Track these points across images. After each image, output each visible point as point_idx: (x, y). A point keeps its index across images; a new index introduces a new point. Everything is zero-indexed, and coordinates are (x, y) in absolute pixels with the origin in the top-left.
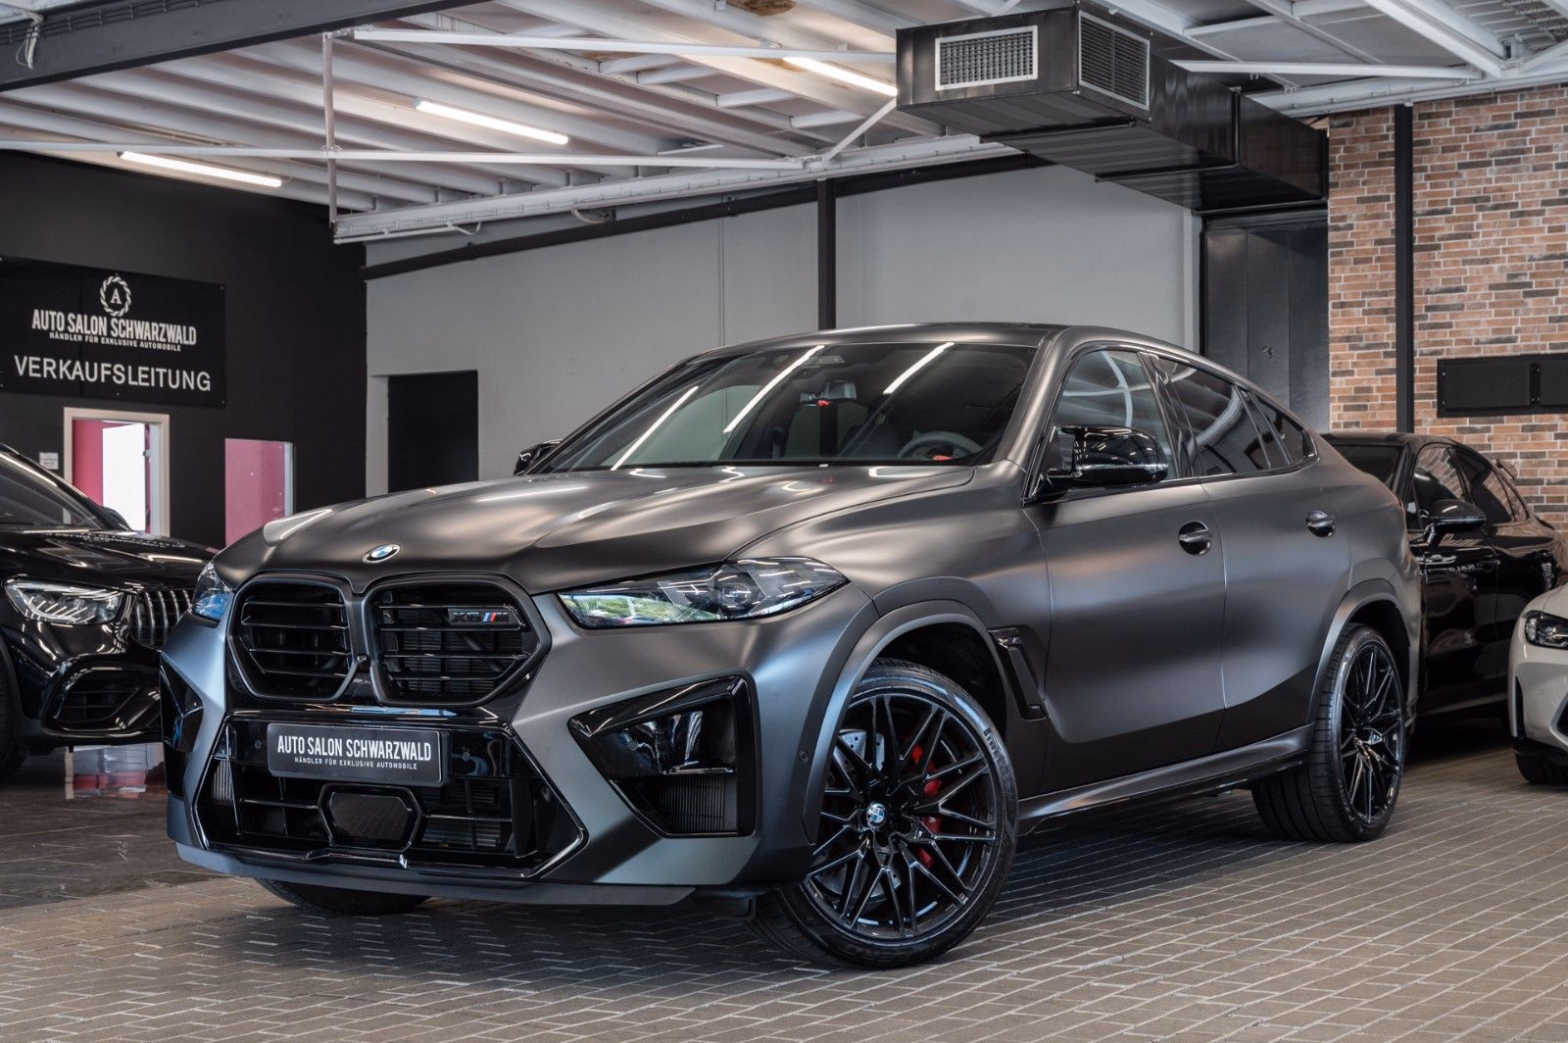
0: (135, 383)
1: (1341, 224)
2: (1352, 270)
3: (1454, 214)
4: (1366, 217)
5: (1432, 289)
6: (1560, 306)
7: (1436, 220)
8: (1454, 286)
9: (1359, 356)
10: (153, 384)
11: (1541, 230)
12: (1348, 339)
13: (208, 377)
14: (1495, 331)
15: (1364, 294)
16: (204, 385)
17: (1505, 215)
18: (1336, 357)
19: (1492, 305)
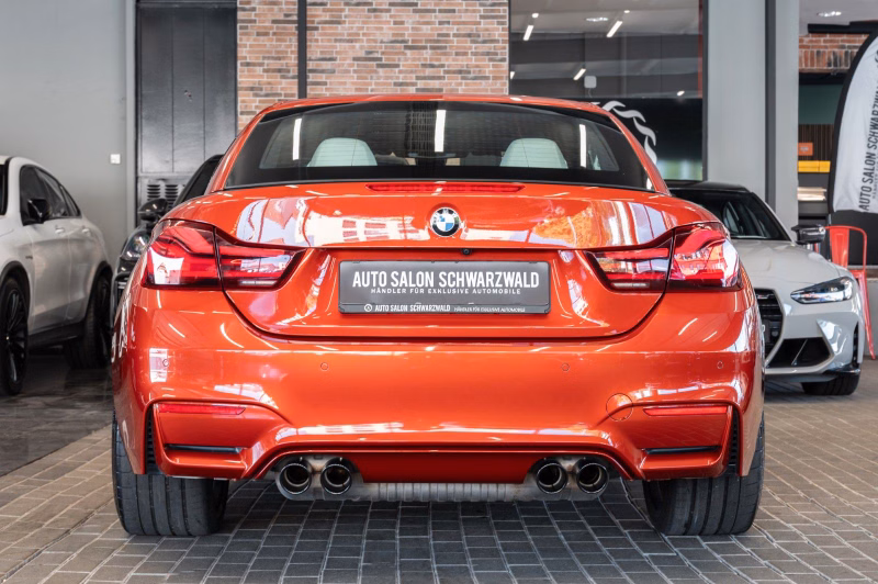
1: (247, 7)
2: (255, 40)
3: (328, 6)
4: (266, 4)
5: (313, 58)
6: (401, 76)
7: (316, 10)
8: (328, 56)
9: (260, 102)
11: (388, 22)
12: (252, 89)
14: (357, 90)
15: (264, 58)
17: (363, 11)
18: (243, 101)
19: (355, 71)
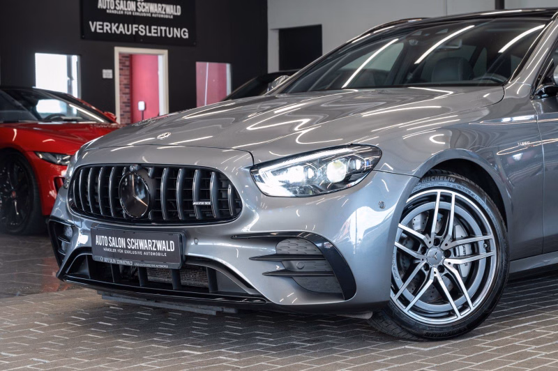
0: (150, 35)
10: (159, 35)
13: (187, 30)
16: (185, 35)
